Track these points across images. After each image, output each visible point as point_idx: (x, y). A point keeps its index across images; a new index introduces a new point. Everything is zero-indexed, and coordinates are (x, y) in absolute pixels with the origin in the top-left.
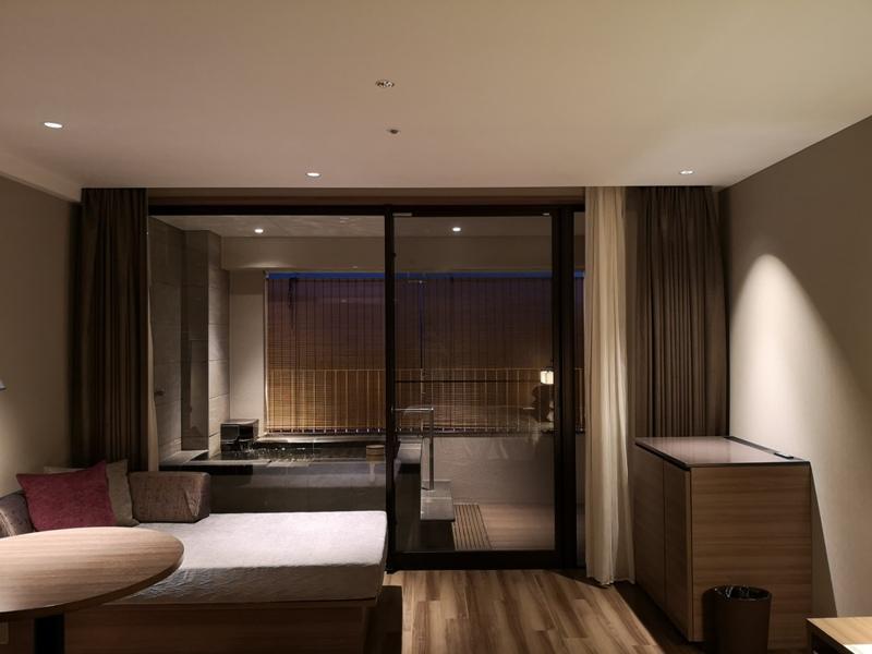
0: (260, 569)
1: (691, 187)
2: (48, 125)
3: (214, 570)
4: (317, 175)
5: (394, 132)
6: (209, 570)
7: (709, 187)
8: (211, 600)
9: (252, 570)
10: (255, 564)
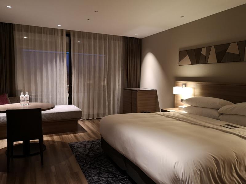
0: (57, 113)
1: (135, 38)
2: (8, 7)
4: (60, 26)
5: (88, 20)
7: (138, 38)
10: (55, 112)
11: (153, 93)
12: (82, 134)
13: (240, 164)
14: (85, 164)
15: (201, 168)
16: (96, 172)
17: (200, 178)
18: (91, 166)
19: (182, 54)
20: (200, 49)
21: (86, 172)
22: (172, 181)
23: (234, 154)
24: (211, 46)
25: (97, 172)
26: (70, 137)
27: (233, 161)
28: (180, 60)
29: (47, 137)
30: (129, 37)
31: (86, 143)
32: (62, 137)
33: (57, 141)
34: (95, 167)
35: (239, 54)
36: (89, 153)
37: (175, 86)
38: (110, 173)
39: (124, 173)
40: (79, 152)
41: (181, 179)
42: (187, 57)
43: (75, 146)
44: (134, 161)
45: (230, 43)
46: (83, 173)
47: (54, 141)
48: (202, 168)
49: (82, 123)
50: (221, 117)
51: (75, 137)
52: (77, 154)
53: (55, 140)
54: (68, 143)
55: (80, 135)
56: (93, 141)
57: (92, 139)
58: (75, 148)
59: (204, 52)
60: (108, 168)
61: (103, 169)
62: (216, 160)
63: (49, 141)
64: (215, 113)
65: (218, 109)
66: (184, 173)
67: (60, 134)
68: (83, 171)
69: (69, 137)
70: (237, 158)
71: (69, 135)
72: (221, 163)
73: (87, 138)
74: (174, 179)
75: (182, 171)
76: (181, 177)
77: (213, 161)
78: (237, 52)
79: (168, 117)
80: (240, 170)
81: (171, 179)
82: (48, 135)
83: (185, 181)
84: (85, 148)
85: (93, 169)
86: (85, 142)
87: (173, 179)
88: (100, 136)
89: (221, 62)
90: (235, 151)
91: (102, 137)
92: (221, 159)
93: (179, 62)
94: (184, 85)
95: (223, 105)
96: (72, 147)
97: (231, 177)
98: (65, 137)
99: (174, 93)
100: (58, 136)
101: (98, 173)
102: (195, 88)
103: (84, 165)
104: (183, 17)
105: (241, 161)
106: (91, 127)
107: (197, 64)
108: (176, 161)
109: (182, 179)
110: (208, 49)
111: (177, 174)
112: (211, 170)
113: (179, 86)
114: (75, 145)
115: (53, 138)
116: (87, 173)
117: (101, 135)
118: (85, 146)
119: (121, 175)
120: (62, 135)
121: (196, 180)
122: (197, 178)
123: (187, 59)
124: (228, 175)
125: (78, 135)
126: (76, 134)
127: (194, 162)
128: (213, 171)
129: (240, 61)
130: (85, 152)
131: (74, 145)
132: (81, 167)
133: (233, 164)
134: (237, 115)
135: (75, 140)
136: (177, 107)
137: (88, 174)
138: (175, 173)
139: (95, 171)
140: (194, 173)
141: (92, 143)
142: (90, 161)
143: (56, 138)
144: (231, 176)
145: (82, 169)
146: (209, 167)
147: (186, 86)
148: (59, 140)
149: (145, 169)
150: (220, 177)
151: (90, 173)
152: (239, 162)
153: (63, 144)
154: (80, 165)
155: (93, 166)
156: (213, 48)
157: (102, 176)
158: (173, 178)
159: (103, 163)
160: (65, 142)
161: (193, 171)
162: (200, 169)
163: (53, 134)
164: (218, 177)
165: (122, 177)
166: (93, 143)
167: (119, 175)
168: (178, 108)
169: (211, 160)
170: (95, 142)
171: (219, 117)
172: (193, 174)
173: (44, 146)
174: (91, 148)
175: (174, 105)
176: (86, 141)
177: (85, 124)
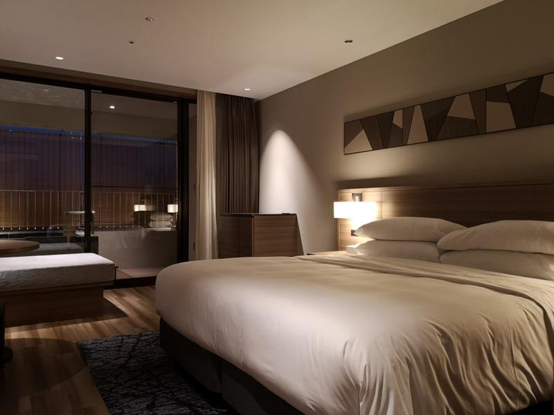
0: (47, 269)
1: (246, 98)
3: (19, 272)
4: (62, 59)
6: (16, 271)
7: (253, 99)
8: (17, 288)
9: (43, 270)
10: (45, 267)
11: (288, 220)
12: (114, 321)
13: (500, 346)
14: (115, 387)
15: (409, 355)
16: (144, 406)
17: (408, 381)
18: (132, 391)
19: (351, 129)
20: (391, 115)
21: (117, 406)
22: (339, 394)
23: (486, 322)
24: (414, 107)
25: (147, 403)
26: (83, 329)
27: (483, 338)
28: (346, 143)
29: (20, 330)
30: (231, 96)
31: (122, 340)
32: (61, 329)
33: (43, 339)
34: (141, 393)
35: (474, 118)
36: (126, 361)
37: (337, 200)
38: (180, 403)
39: (216, 400)
40: (103, 361)
41: (361, 385)
42: (363, 133)
43: (91, 349)
44: (242, 361)
45: (455, 97)
46: (109, 408)
47: (36, 341)
48: (411, 355)
49: (116, 299)
50: (444, 257)
51: (96, 328)
52: (95, 364)
53: (41, 337)
54: (75, 342)
55: (108, 324)
56: (141, 335)
57: (138, 331)
58: (91, 353)
59: (398, 120)
60: (176, 394)
61: (163, 397)
62: (444, 335)
63: (24, 339)
64: (431, 250)
65: (436, 242)
66: (367, 368)
67: (57, 322)
68: (107, 405)
69: (81, 330)
70: (493, 332)
71: (81, 324)
72: (456, 342)
73: (124, 329)
74: (344, 387)
75: (364, 362)
76: (360, 378)
77: (438, 337)
78: (470, 115)
79: (325, 263)
80: (501, 361)
81: (337, 390)
82: (23, 327)
83: (371, 388)
84: (119, 351)
85: (136, 397)
86: (120, 338)
87: (342, 389)
88: (157, 316)
89: (436, 140)
90: (486, 316)
91: (162, 320)
92: (456, 333)
93: (345, 147)
94: (357, 198)
95: (447, 231)
96: (84, 352)
97: (483, 380)
98: (69, 329)
99: (336, 216)
100: (51, 329)
101: (148, 405)
102: (381, 202)
103: (113, 391)
104: (351, 41)
105: (502, 339)
106: (138, 306)
107: (384, 148)
108: (346, 340)
109: (364, 383)
110: (408, 112)
111: (351, 373)
112: (436, 361)
113: (345, 201)
114: (92, 346)
115: (37, 333)
116: (119, 409)
117: (159, 313)
118: (120, 347)
119: (208, 408)
120: (60, 325)
121: (400, 386)
122: (402, 379)
123: (362, 139)
124: (474, 373)
125: (103, 324)
126: (100, 323)
127: (391, 338)
128: (440, 364)
129: (478, 134)
130: (116, 359)
131: (89, 347)
132: (102, 395)
133: (485, 347)
134: (478, 249)
135: (95, 335)
136: (343, 249)
137: (120, 411)
138: (347, 371)
139: (140, 403)
140: (395, 368)
141: (139, 340)
142: (128, 381)
143: (43, 332)
144: (481, 377)
145: (105, 400)
146: (429, 352)
147: (361, 200)
148: (53, 337)
149: (268, 375)
150: (457, 379)
151: (128, 407)
152: (498, 342)
153: (62, 345)
154: (101, 390)
155: (135, 391)
156: (418, 110)
157: (157, 412)
158: (340, 386)
159: (163, 382)
160: (67, 340)
161: (392, 361)
162: (408, 357)
163: (38, 323)
164: (451, 379)
165: (211, 410)
166: (142, 338)
167: (204, 408)
168: (345, 250)
169: (431, 335)
170: (146, 337)
171: (439, 258)
172: (391, 370)
173: (10, 351)
174: (133, 350)
175: (336, 245)
176: (122, 336)
177: (124, 300)
